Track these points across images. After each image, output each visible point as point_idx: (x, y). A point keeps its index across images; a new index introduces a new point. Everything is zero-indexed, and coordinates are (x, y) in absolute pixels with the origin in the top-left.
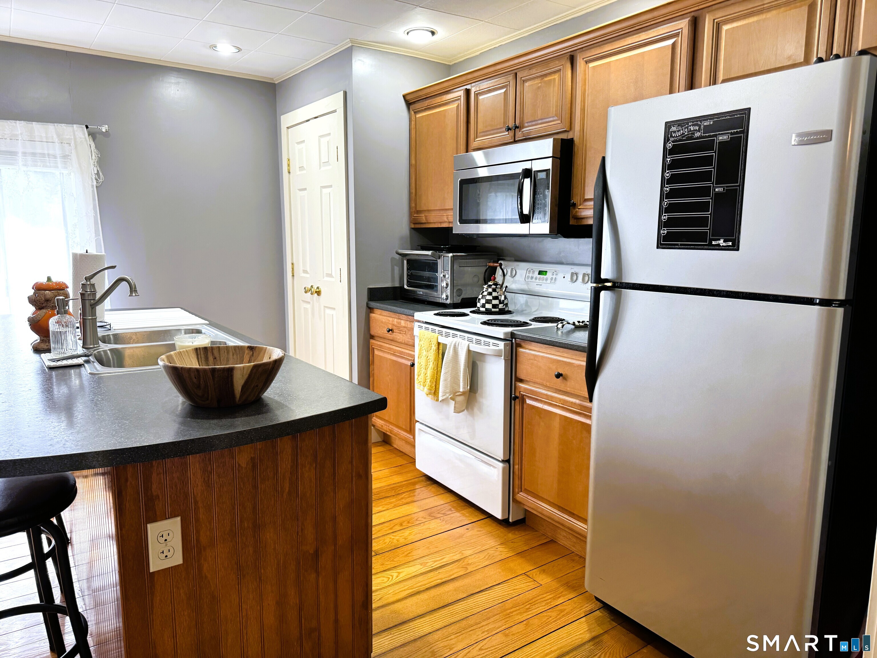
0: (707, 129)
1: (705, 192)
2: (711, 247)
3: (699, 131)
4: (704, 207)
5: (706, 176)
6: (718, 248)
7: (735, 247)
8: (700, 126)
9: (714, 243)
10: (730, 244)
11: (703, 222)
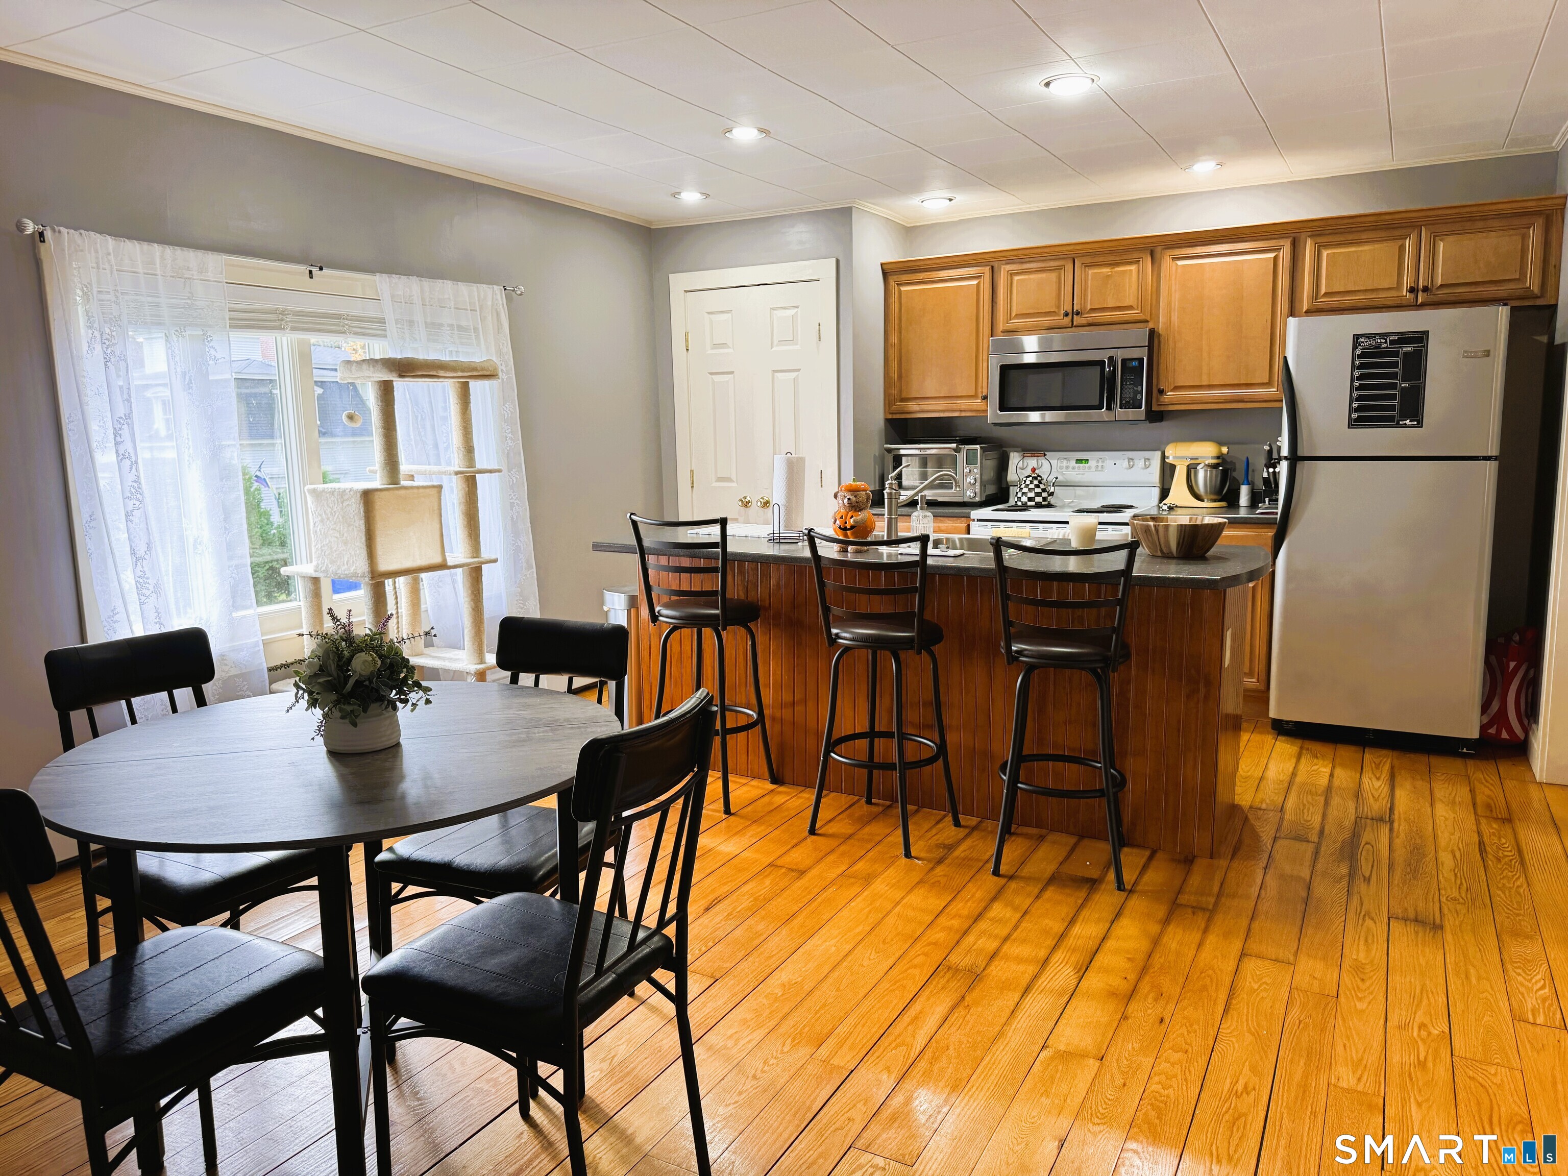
0: (1392, 342)
1: (1393, 386)
2: (1398, 425)
3: (1385, 343)
4: (1393, 397)
5: (1394, 375)
6: (1405, 426)
7: (1420, 424)
8: (1386, 340)
9: (1401, 423)
10: (1416, 423)
11: (1392, 408)
